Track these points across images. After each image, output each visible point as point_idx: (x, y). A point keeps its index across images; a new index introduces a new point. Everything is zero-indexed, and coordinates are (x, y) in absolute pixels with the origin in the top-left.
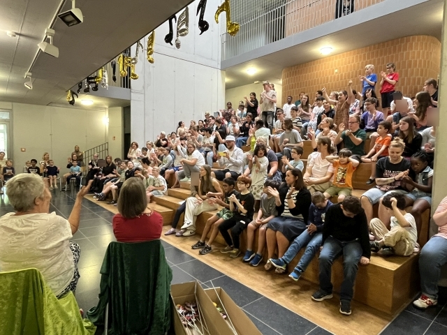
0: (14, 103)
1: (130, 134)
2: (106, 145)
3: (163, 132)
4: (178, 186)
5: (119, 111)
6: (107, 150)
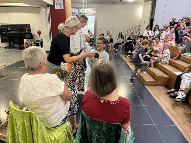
1: (153, 19)
2: (140, 26)
3: (175, 17)
4: (179, 58)
6: (140, 29)
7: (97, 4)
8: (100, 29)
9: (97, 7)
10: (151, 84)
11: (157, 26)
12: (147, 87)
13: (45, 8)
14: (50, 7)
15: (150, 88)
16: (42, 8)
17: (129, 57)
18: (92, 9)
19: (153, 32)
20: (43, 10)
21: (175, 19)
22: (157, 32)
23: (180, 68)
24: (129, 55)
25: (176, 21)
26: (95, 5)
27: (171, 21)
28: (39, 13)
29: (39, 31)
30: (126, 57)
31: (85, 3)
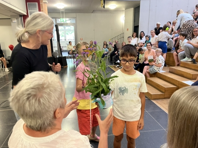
0: (77, 14)
1: (138, 26)
2: (123, 34)
3: (159, 23)
5: (131, 11)
6: (123, 37)
7: (76, 13)
8: (82, 39)
9: (75, 17)
10: (158, 97)
11: (143, 33)
12: (154, 102)
13: (17, 19)
14: (22, 17)
15: (158, 103)
16: (13, 19)
17: (118, 67)
18: (70, 19)
19: (139, 39)
20: (15, 21)
21: (160, 25)
22: (144, 39)
23: (185, 75)
24: (118, 65)
25: (161, 26)
26: (74, 15)
27: (156, 27)
28: (10, 25)
29: (11, 45)
30: (115, 67)
31: (63, 13)
